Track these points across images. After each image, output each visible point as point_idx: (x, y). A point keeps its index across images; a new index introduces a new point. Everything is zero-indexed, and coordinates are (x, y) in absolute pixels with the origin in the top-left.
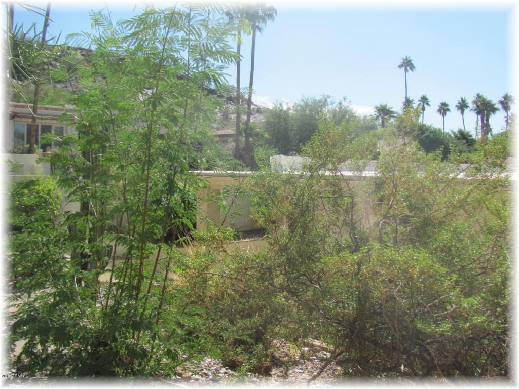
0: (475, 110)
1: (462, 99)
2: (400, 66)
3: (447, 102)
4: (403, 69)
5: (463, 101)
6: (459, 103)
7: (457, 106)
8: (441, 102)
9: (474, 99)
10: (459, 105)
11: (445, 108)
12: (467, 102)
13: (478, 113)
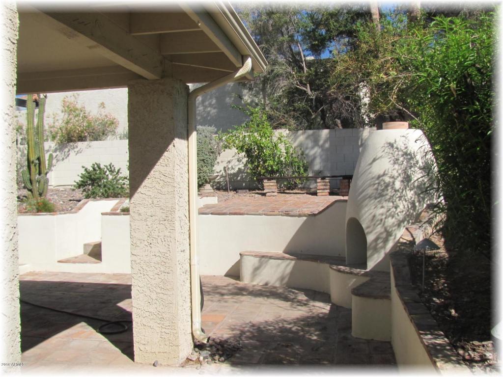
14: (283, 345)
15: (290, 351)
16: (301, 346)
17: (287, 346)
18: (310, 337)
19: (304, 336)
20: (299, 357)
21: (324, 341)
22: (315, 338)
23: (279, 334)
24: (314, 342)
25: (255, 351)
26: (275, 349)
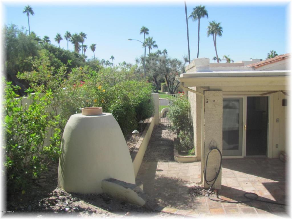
0: (72, 41)
1: (58, 34)
2: (25, 12)
3: (48, 36)
4: (26, 13)
5: (59, 35)
6: (56, 37)
7: (55, 39)
8: (45, 36)
9: (65, 35)
10: (56, 38)
11: (47, 40)
12: (61, 36)
13: (73, 43)
14: (173, 195)
15: (169, 193)
16: (165, 196)
17: (171, 195)
18: (162, 201)
19: (165, 201)
20: (165, 191)
21: (156, 198)
22: (160, 200)
23: (176, 202)
24: (160, 198)
25: (182, 192)
26: (175, 194)
